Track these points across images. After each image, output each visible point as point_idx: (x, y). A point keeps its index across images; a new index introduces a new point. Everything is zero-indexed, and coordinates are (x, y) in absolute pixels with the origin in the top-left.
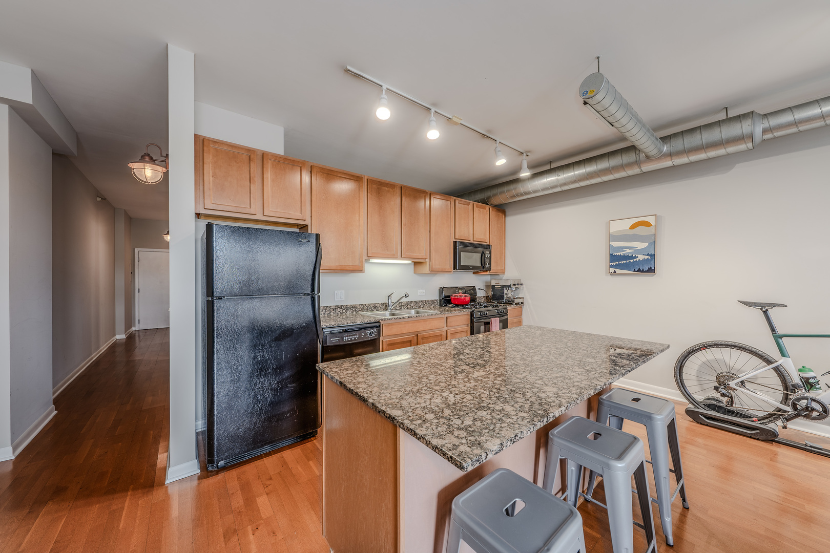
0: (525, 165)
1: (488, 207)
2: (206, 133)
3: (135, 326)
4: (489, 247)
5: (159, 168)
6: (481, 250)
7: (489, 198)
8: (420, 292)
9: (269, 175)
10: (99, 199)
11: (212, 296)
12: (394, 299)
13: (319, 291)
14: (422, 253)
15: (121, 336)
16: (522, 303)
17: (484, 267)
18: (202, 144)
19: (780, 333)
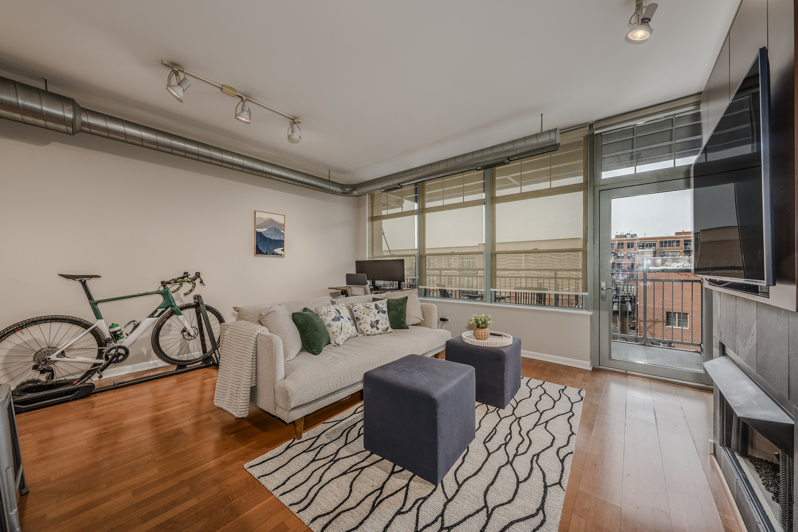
19: (96, 299)
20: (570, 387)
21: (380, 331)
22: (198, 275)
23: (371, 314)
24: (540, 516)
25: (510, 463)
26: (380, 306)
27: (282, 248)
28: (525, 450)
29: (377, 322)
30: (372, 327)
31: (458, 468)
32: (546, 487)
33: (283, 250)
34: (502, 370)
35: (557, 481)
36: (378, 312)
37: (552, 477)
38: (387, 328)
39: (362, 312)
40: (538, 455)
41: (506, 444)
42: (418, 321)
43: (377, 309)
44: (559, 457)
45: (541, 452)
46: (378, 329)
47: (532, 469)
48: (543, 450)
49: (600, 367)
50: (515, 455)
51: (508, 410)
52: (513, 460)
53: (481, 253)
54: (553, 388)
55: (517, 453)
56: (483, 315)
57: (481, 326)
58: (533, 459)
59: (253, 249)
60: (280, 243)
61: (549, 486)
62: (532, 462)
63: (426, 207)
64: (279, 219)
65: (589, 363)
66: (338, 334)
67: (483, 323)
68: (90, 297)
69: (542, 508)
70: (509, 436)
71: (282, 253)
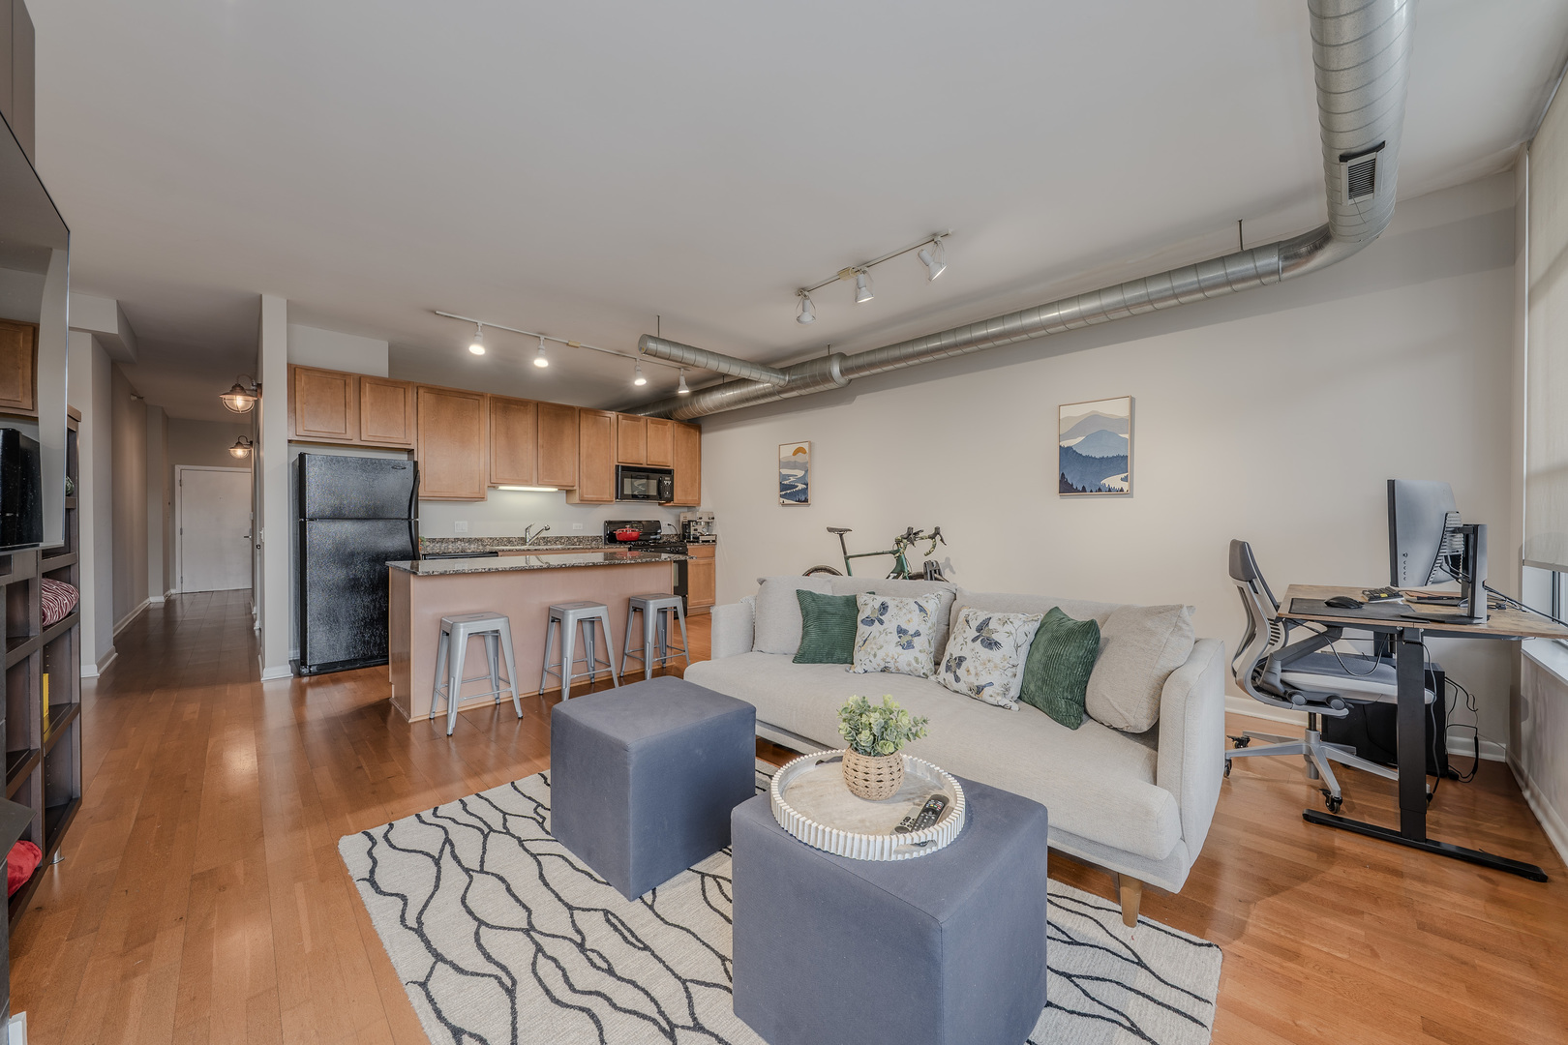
0: (683, 381)
1: (670, 423)
2: (298, 361)
3: (175, 588)
4: (669, 472)
5: (251, 398)
6: (658, 475)
7: (671, 412)
8: (575, 526)
9: (367, 399)
10: (134, 398)
11: (305, 518)
12: (533, 532)
13: (417, 516)
14: (567, 481)
15: (156, 599)
16: (713, 541)
17: (664, 496)
18: (293, 370)
19: (848, 555)
22: (937, 532)
24: (412, 922)
25: (529, 930)
27: (1123, 476)
28: (541, 973)
31: (567, 860)
32: (439, 957)
33: (1125, 479)
35: (430, 985)
37: (444, 982)
38: (980, 690)
40: (511, 992)
41: (581, 947)
44: (471, 1035)
45: (513, 1003)
47: (488, 957)
48: (514, 1013)
50: (539, 949)
52: (532, 938)
55: (545, 955)
58: (508, 973)
60: (1118, 465)
61: (435, 963)
62: (503, 968)
64: (1117, 411)
68: (845, 553)
69: (419, 931)
70: (605, 966)
71: (1125, 486)
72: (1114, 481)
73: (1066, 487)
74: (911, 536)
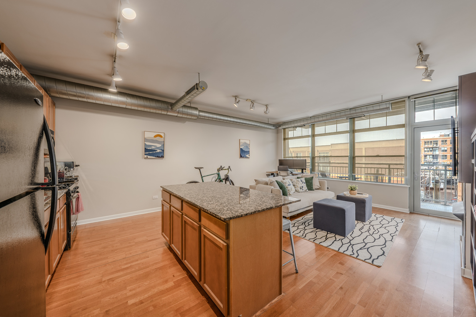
19: (203, 176)
20: (397, 218)
21: (304, 191)
22: (229, 167)
23: (300, 184)
24: (384, 246)
25: (371, 235)
26: (303, 180)
28: (377, 233)
29: (302, 187)
30: (301, 189)
31: (351, 234)
33: (249, 155)
34: (364, 207)
35: (390, 240)
36: (303, 183)
38: (307, 190)
39: (296, 183)
41: (368, 231)
42: (318, 188)
43: (302, 182)
44: (391, 236)
45: (383, 234)
46: (303, 190)
47: (380, 237)
49: (414, 212)
51: (367, 223)
53: (348, 156)
54: (388, 218)
55: (373, 233)
56: (354, 185)
57: (353, 189)
59: (239, 155)
60: (248, 152)
61: (387, 241)
62: (380, 235)
63: (316, 134)
64: (248, 142)
65: (408, 210)
66: (290, 191)
67: (354, 188)
68: (201, 176)
69: (385, 244)
70: (369, 229)
71: (249, 156)
72: (247, 156)
73: (241, 156)
74: (221, 168)
